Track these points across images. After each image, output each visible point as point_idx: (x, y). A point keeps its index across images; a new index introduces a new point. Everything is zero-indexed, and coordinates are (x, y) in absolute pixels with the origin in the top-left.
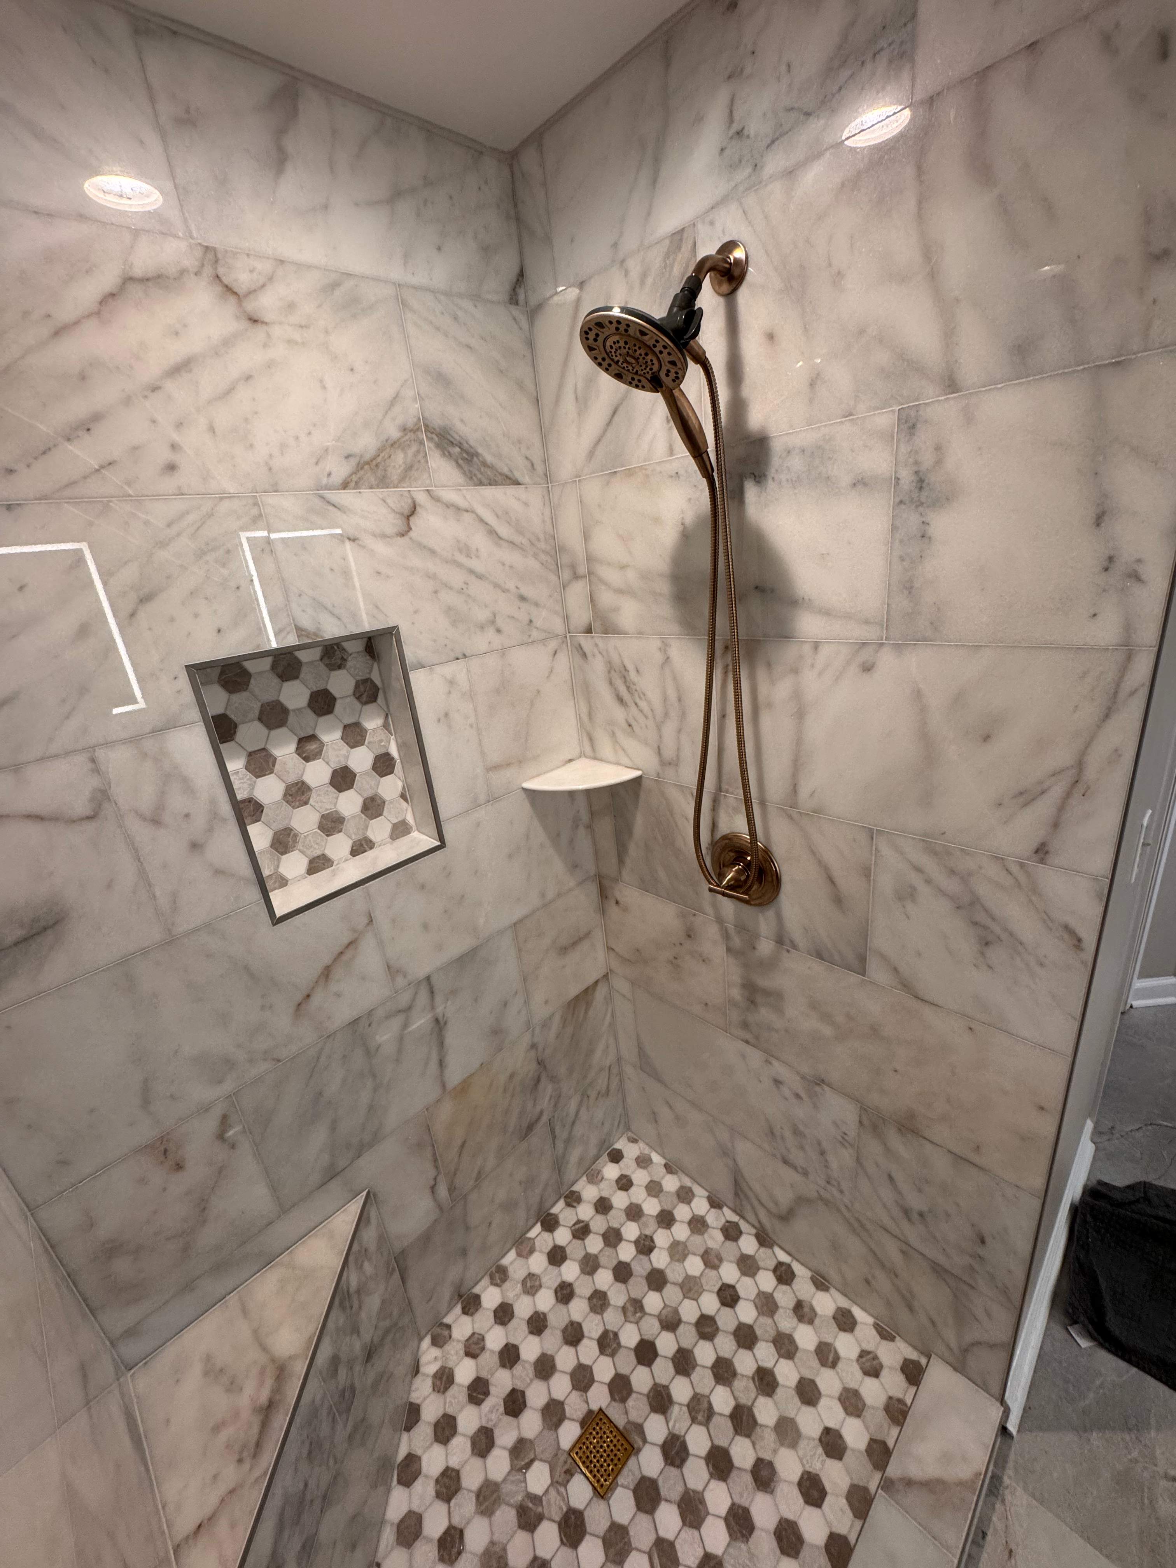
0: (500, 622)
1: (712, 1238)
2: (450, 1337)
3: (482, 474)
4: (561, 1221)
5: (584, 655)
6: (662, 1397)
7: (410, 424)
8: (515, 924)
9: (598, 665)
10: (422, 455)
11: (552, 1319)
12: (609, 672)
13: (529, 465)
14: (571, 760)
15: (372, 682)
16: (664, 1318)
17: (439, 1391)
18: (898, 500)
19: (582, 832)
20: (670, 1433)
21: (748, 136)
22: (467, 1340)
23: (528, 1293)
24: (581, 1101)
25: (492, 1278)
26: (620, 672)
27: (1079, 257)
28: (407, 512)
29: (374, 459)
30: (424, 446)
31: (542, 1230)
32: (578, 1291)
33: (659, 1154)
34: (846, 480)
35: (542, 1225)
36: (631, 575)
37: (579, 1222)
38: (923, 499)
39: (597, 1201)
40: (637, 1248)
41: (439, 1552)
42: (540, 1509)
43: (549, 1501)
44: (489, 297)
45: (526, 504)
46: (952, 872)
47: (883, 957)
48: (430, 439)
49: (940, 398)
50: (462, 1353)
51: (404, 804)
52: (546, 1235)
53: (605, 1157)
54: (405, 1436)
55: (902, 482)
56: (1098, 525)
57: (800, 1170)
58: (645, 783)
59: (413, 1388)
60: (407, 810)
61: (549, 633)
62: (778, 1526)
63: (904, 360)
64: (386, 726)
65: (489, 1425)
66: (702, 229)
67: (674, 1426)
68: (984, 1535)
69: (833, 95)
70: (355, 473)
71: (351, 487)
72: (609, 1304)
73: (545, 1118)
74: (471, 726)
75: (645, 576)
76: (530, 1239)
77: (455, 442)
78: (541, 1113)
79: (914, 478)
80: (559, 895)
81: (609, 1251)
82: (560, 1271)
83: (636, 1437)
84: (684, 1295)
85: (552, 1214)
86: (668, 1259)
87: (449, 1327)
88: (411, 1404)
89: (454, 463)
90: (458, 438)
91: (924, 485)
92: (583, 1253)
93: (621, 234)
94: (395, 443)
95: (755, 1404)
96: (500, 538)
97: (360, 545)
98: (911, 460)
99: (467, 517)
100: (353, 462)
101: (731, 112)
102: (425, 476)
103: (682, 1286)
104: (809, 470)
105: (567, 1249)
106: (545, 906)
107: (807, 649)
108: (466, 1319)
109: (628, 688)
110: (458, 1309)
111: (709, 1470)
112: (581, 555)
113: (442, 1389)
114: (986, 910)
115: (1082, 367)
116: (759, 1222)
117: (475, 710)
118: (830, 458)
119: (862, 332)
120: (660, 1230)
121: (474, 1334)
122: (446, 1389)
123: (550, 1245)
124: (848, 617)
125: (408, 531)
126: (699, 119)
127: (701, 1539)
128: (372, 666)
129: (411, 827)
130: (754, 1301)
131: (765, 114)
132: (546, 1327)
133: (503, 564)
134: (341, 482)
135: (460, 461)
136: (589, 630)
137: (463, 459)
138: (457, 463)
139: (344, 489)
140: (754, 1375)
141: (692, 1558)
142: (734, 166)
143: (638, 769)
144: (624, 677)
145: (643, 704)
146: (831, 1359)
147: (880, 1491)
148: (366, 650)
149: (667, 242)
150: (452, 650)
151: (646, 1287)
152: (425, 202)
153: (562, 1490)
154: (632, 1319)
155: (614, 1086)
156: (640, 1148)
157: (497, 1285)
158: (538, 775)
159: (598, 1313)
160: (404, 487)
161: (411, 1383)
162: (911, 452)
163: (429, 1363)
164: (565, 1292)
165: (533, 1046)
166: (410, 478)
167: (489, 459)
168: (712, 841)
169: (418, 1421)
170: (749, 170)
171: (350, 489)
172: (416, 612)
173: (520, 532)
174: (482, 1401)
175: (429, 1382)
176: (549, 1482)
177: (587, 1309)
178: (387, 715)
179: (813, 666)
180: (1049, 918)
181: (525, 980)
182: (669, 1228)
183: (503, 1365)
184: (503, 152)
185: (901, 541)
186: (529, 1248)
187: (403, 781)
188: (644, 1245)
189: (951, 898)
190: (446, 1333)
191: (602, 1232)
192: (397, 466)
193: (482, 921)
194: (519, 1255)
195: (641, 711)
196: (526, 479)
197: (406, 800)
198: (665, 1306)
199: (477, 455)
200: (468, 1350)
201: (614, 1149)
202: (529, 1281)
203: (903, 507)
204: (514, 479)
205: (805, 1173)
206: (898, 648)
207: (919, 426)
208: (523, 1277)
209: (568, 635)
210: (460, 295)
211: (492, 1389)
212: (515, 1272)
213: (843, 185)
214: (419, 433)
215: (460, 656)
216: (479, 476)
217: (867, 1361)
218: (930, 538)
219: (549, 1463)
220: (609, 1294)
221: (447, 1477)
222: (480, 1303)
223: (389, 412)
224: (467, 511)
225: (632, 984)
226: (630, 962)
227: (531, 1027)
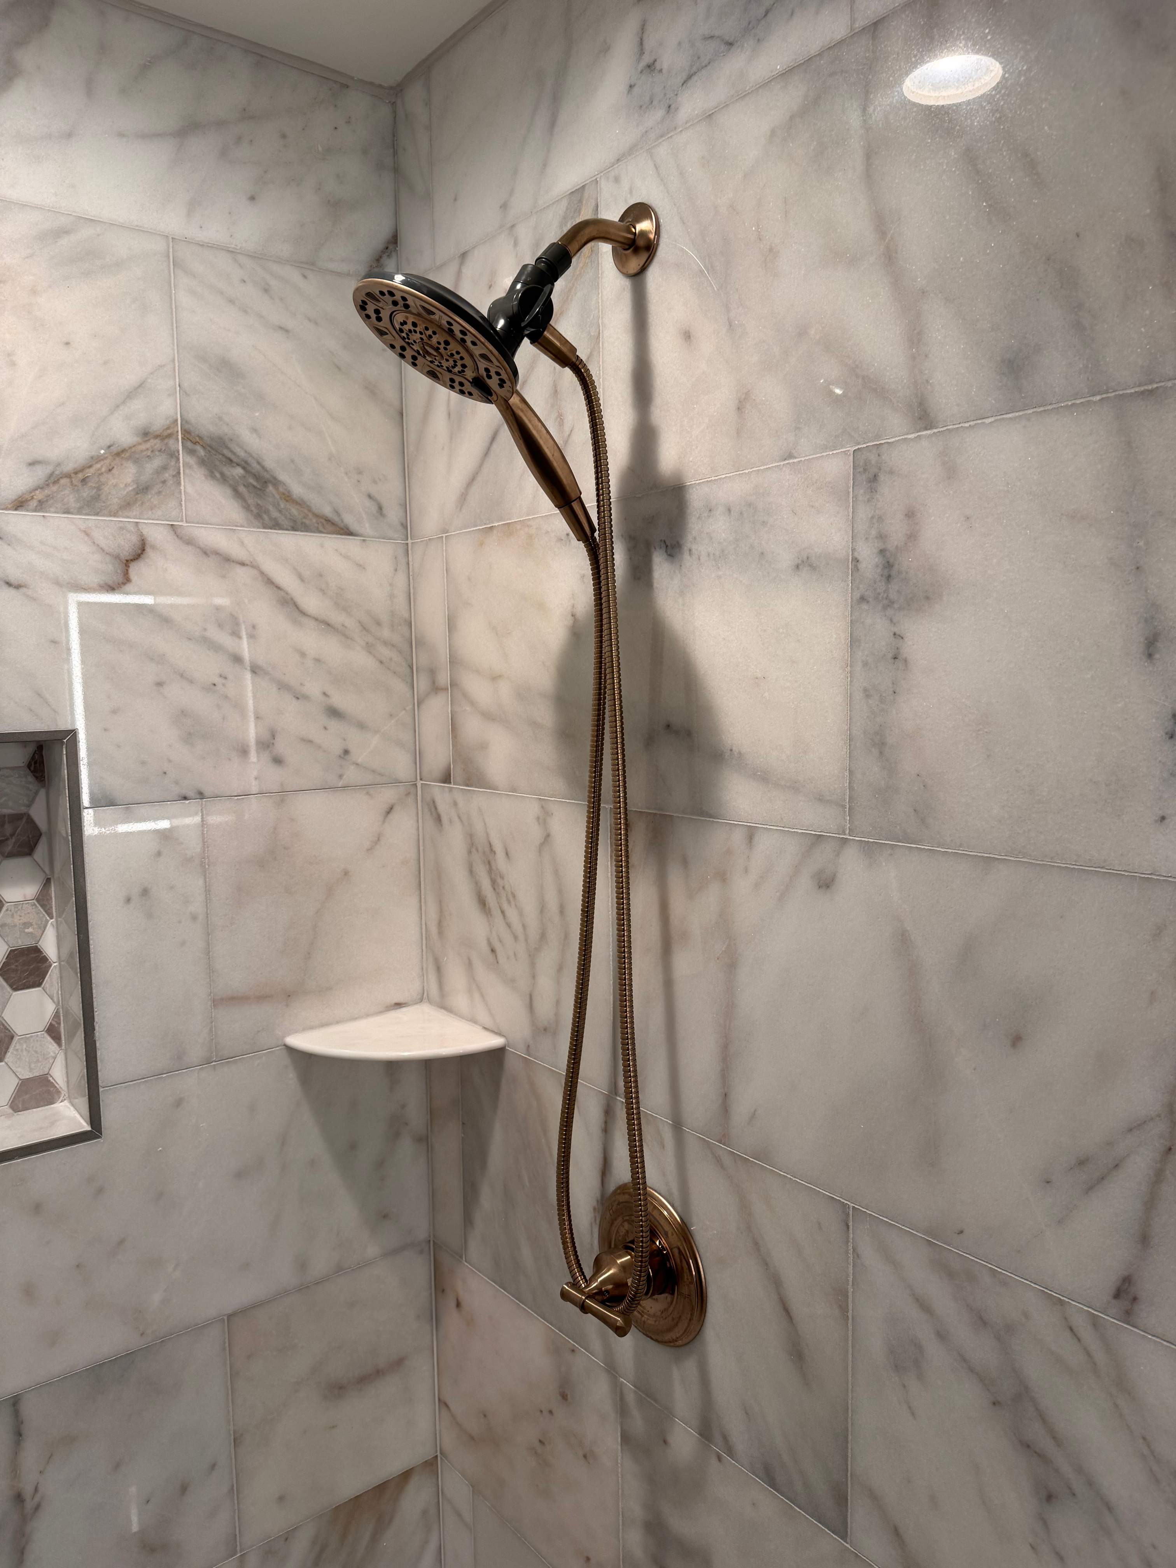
0: (282, 747)
3: (280, 511)
5: (438, 819)
7: (158, 425)
8: (230, 1316)
9: (455, 837)
10: (171, 472)
12: (470, 852)
13: (374, 509)
14: (399, 1005)
15: (30, 821)
18: (857, 595)
19: (406, 1147)
21: (661, 71)
26: (484, 853)
27: (1078, 235)
28: (125, 554)
29: (82, 470)
30: (178, 459)
34: (786, 558)
36: (505, 690)
38: (893, 595)
44: (332, 266)
45: (361, 567)
46: (981, 1321)
47: (874, 1498)
48: (191, 452)
49: (910, 436)
51: (51, 1046)
55: (862, 566)
56: (1150, 656)
58: (511, 1064)
60: (55, 1058)
61: (381, 775)
63: (857, 376)
64: (42, 899)
66: (606, 188)
69: (759, 21)
70: (42, 488)
71: (30, 507)
74: (194, 918)
75: (522, 694)
77: (235, 459)
79: (877, 559)
80: (339, 1270)
89: (229, 491)
90: (242, 454)
91: (894, 573)
93: (512, 192)
94: (124, 451)
96: (303, 613)
97: (27, 596)
98: (874, 532)
99: (242, 575)
100: (41, 473)
101: (641, 43)
102: (172, 503)
104: (737, 540)
106: (303, 1288)
107: (738, 838)
109: (494, 882)
112: (443, 655)
114: (1042, 1418)
115: (1098, 398)
117: (207, 890)
118: (764, 523)
119: (802, 333)
124: (794, 787)
125: (124, 584)
126: (606, 49)
128: (36, 793)
129: (58, 1092)
131: (680, 44)
133: (303, 655)
134: (14, 497)
135: (241, 489)
136: (446, 778)
137: (247, 486)
138: (235, 490)
139: (16, 509)
142: (644, 107)
143: (499, 1034)
144: (489, 863)
145: (512, 914)
148: (29, 766)
149: (564, 203)
150: (177, 783)
152: (239, 139)
158: (323, 1025)
160: (128, 517)
162: (873, 517)
166: (143, 503)
167: (297, 490)
168: (603, 1195)
170: (660, 113)
171: (27, 511)
172: (114, 712)
173: (344, 608)
178: (48, 881)
179: (746, 870)
180: (1152, 1452)
181: (237, 1441)
184: (380, 86)
185: (865, 664)
187: (58, 1004)
189: (984, 1380)
192: (122, 486)
193: (157, 1298)
195: (509, 925)
196: (367, 528)
197: (57, 1038)
199: (276, 482)
203: (865, 606)
204: (342, 525)
206: (869, 850)
207: (882, 477)
209: (419, 783)
210: (279, 261)
213: (773, 132)
214: (171, 442)
215: (190, 794)
216: (275, 514)
218: (906, 661)
223: (122, 408)
224: (243, 564)
225: (473, 1491)
226: (472, 1438)
227: (238, 1548)
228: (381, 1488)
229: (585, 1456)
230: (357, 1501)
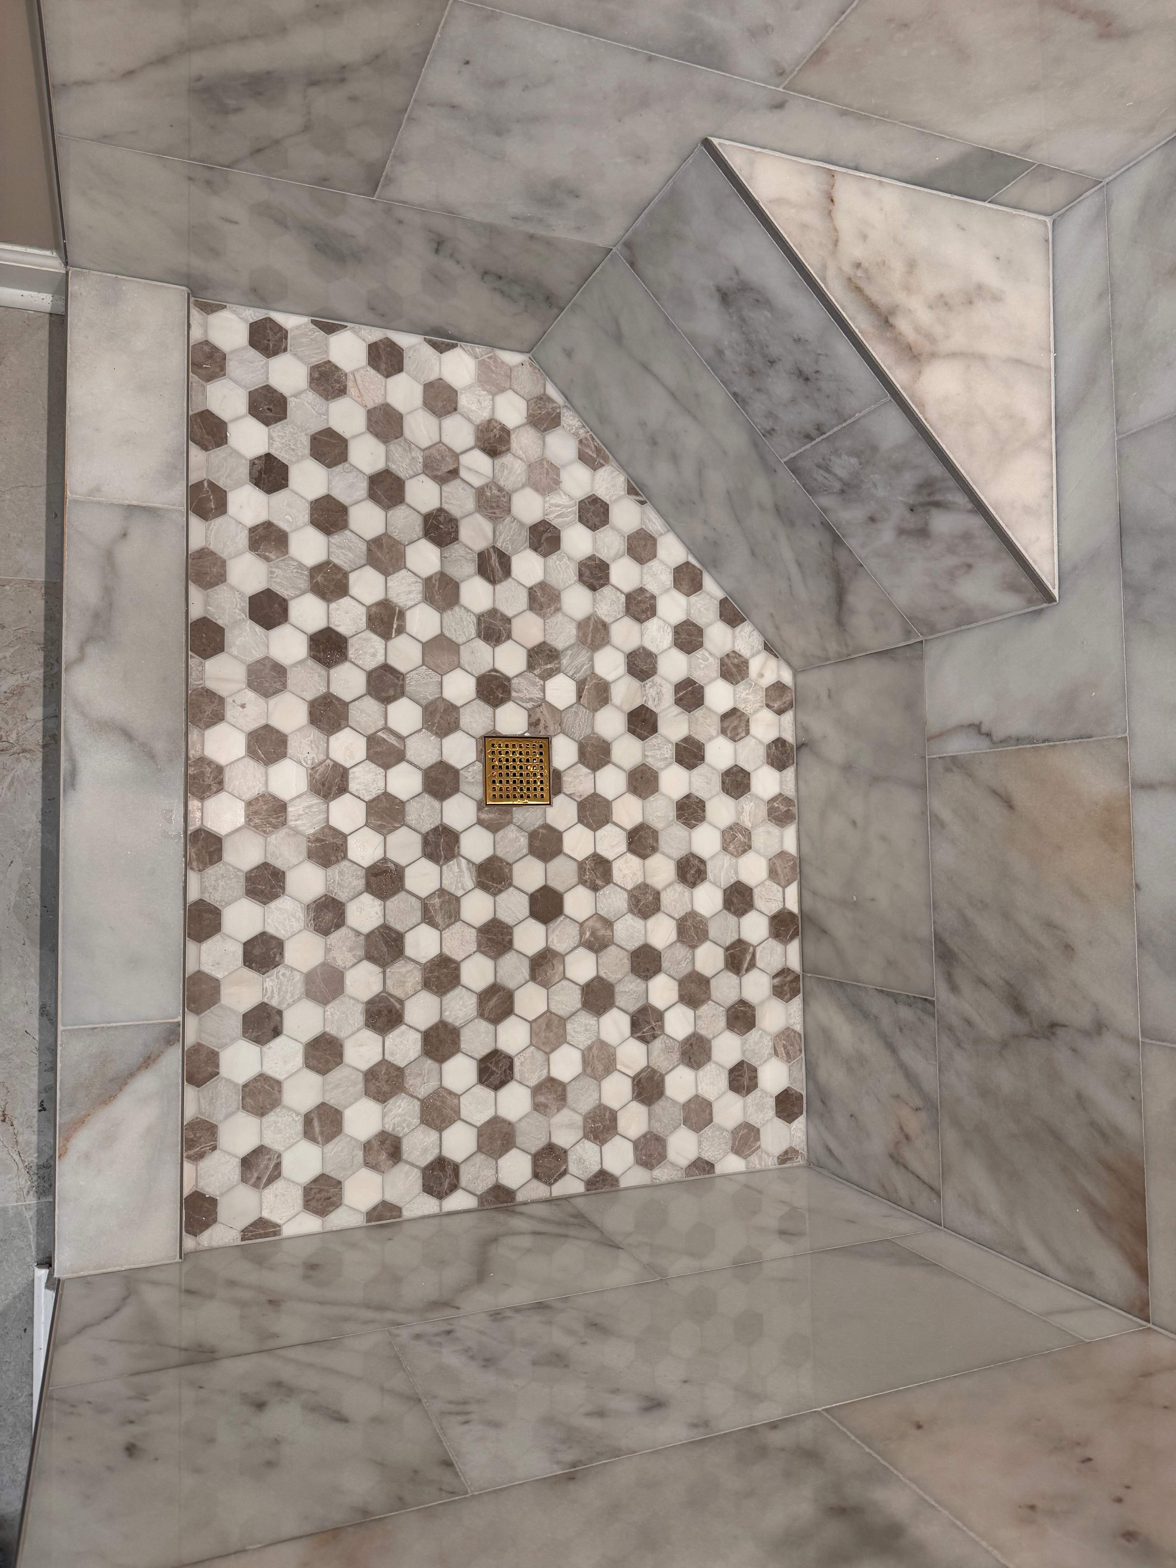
1: (571, 1126)
2: (768, 706)
4: (773, 943)
6: (493, 880)
11: (679, 830)
16: (555, 962)
17: (728, 655)
20: (459, 854)
22: (748, 721)
23: (731, 828)
24: (920, 1090)
25: (787, 800)
31: (784, 908)
32: (679, 888)
33: (734, 1174)
35: (791, 914)
37: (752, 965)
39: (754, 1016)
40: (654, 1010)
41: (600, 559)
42: (537, 672)
43: (534, 684)
50: (741, 706)
52: (774, 907)
53: (800, 1088)
54: (720, 594)
57: (508, 1313)
59: (756, 633)
62: (284, 883)
65: (649, 683)
67: (459, 865)
68: (42, 1108)
72: (631, 911)
73: (942, 993)
76: (789, 883)
78: (954, 988)
81: (684, 969)
82: (719, 887)
83: (492, 816)
84: (551, 1013)
85: (792, 938)
86: (604, 1037)
87: (780, 712)
88: (743, 620)
92: (712, 934)
95: (381, 975)
103: (563, 1021)
105: (736, 919)
108: (770, 736)
110: (789, 737)
111: (392, 862)
113: (726, 660)
116: (521, 1213)
120: (643, 1063)
121: (748, 732)
122: (723, 664)
123: (758, 902)
127: (359, 798)
130: (458, 1096)
132: (679, 817)
140: (403, 1008)
141: (357, 774)
146: (316, 1123)
147: (180, 1019)
151: (604, 976)
153: (529, 705)
154: (590, 923)
155: (898, 1180)
156: (768, 1154)
157: (774, 799)
159: (635, 888)
161: (762, 633)
163: (764, 665)
164: (692, 872)
165: (1099, 1027)
169: (721, 616)
174: (676, 692)
175: (745, 652)
176: (548, 699)
177: (649, 881)
182: (633, 1079)
183: (687, 740)
186: (780, 872)
188: (649, 1023)
190: (776, 705)
191: (713, 983)
194: (782, 854)
198: (565, 978)
200: (738, 714)
201: (801, 1113)
202: (742, 839)
205: (497, 1315)
208: (753, 838)
211: (677, 710)
212: (769, 832)
217: (267, 1167)
219: (561, 712)
220: (641, 922)
221: (647, 609)
222: (772, 765)
225: (1082, 1341)
226: (1147, 1375)
227: (1147, 1041)
228: (1141, 1232)
229: (1032, 1507)
230: (1138, 1196)
